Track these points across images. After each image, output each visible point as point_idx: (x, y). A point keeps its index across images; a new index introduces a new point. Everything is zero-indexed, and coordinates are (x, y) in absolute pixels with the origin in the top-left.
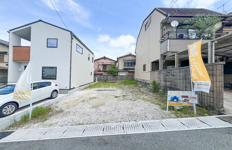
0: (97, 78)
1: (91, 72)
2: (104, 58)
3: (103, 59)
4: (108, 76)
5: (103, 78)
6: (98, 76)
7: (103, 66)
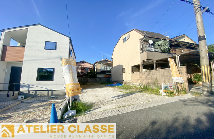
4: (88, 78)
7: (82, 69)
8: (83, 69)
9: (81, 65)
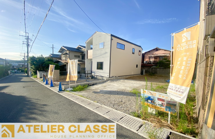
0: (144, 71)
1: (137, 65)
2: (157, 49)
3: (155, 51)
4: (158, 69)
5: (151, 71)
6: (146, 69)
7: (155, 58)
8: (157, 58)
9: (154, 53)
